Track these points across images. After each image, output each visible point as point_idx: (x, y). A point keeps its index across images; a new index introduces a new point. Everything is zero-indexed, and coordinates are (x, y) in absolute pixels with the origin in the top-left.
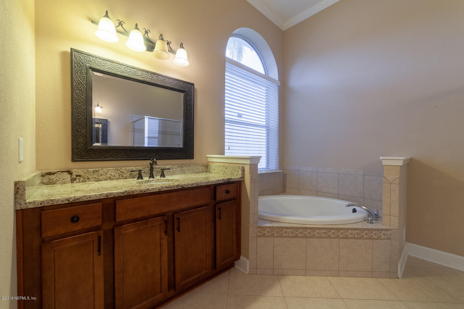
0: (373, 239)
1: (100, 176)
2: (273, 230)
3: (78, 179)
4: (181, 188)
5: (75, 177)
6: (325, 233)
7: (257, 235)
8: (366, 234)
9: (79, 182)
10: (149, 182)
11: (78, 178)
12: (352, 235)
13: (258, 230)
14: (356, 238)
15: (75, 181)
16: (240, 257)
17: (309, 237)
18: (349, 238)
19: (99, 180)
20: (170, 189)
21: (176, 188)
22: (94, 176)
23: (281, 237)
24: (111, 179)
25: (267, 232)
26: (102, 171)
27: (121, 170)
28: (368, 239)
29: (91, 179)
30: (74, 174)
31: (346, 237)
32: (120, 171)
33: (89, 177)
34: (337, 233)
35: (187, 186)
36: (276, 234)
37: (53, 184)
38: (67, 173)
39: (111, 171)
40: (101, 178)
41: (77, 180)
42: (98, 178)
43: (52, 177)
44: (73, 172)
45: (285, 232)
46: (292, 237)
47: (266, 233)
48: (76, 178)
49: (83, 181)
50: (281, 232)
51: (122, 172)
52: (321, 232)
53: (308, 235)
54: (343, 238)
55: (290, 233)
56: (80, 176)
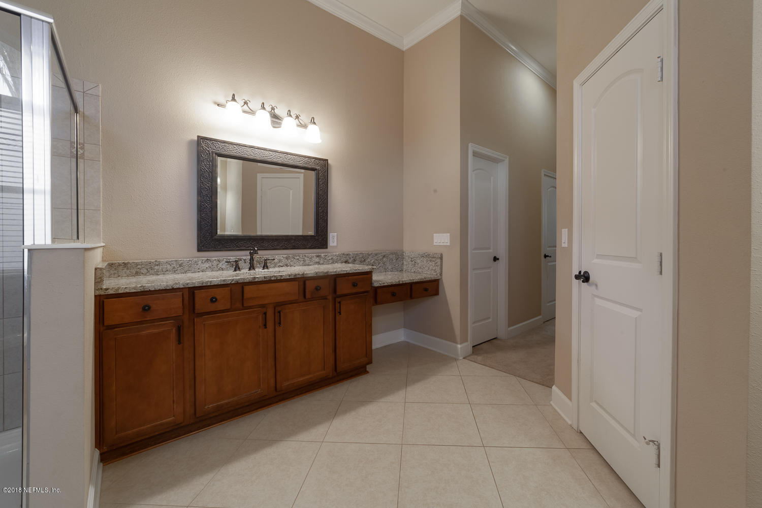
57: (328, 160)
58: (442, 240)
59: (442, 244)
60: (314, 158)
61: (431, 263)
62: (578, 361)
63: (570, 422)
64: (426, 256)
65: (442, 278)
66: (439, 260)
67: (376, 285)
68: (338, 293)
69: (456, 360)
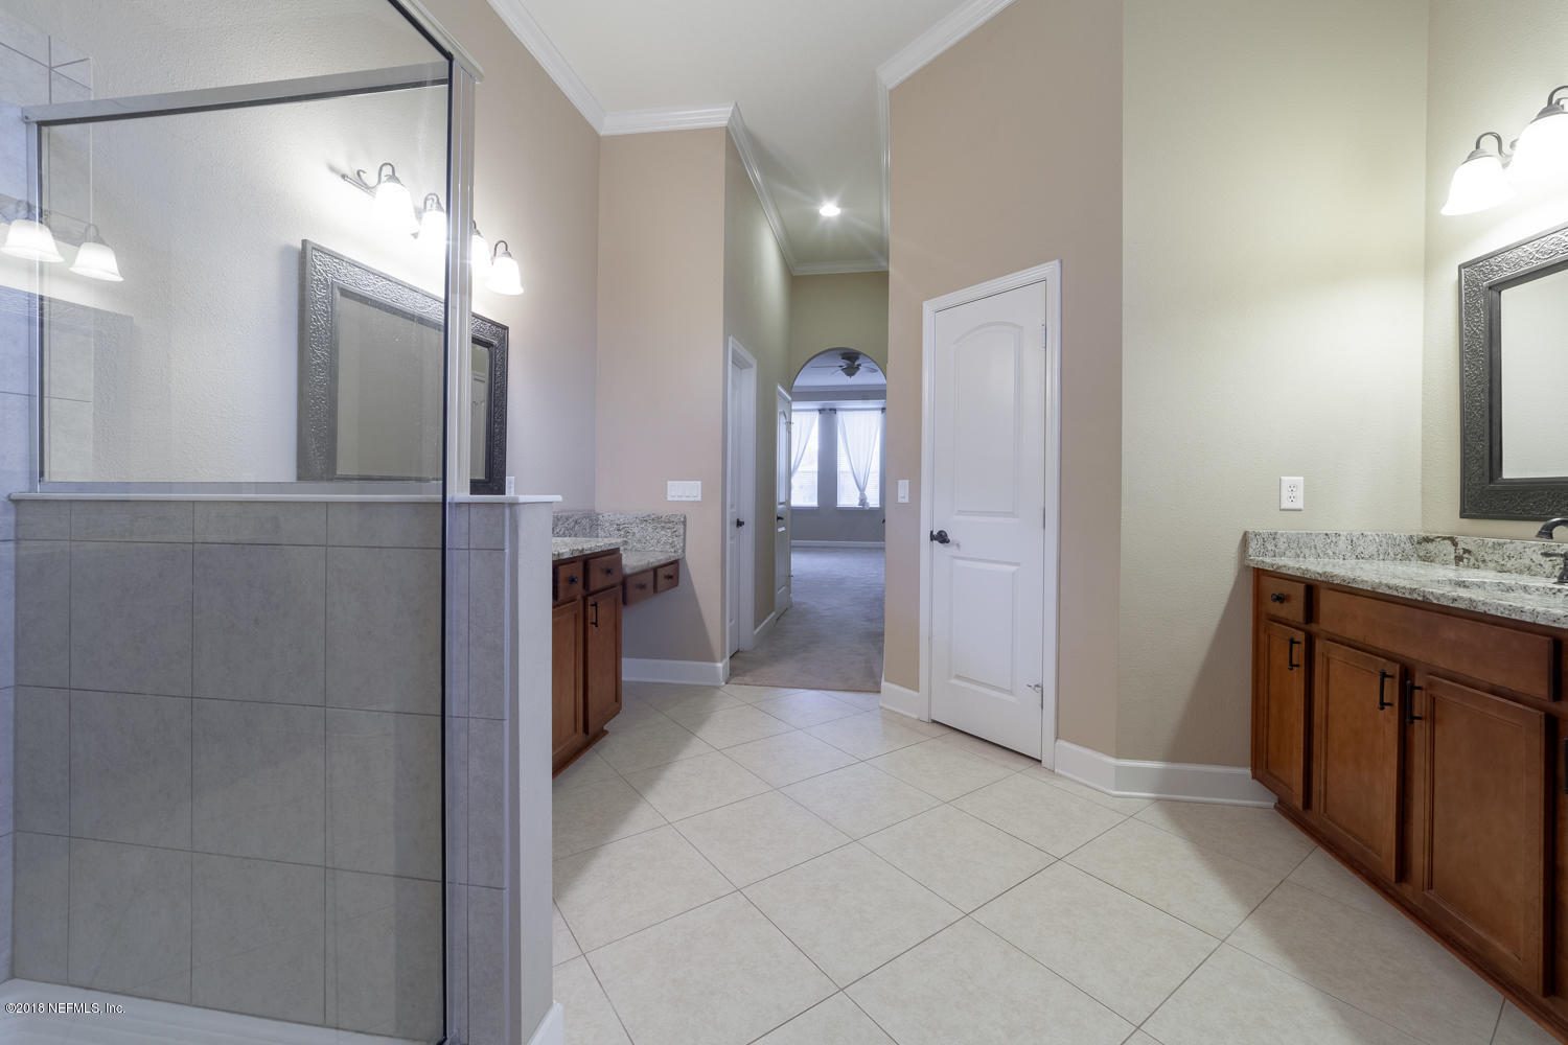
4: (1420, 599)
5: (1461, 552)
9: (1468, 566)
20: (1395, 593)
21: (1409, 597)
26: (1512, 546)
29: (1490, 564)
30: (1461, 546)
35: (1438, 599)
37: (1431, 561)
38: (1448, 542)
43: (1430, 546)
57: (507, 328)
58: (684, 491)
59: (684, 499)
60: (490, 321)
61: (663, 532)
62: (930, 638)
63: (915, 716)
64: (656, 521)
65: (684, 558)
66: (681, 527)
67: (628, 571)
68: (592, 589)
69: (718, 688)
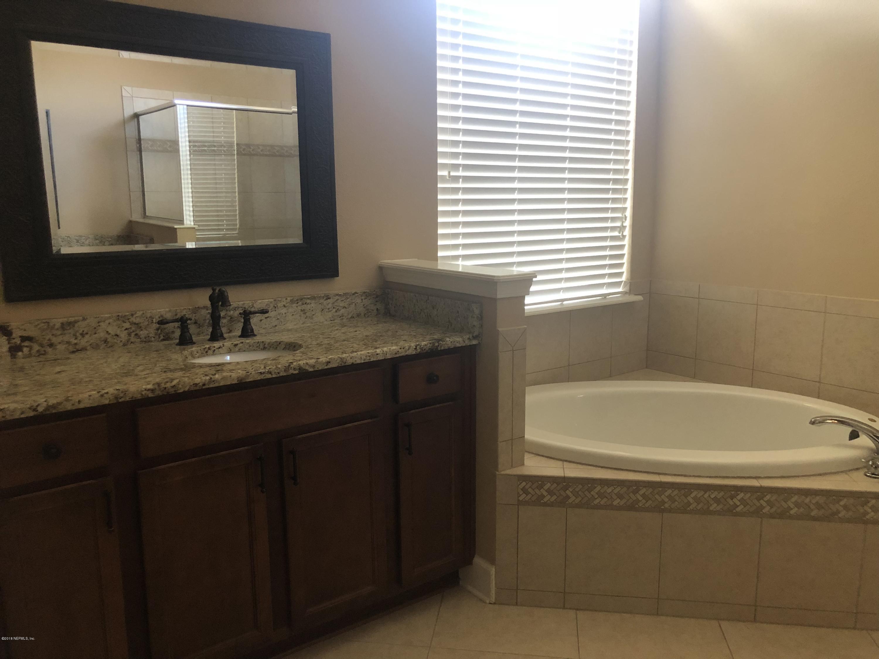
0: (866, 522)
1: (80, 337)
2: (566, 488)
3: (27, 347)
6: (717, 500)
7: (518, 500)
8: (845, 507)
10: (210, 352)
11: (26, 343)
12: (802, 510)
13: (521, 486)
14: (815, 519)
15: (20, 354)
16: (472, 557)
17: (670, 511)
18: (791, 517)
19: (77, 347)
22: (66, 338)
23: (587, 508)
24: (110, 344)
25: (549, 491)
27: (133, 319)
28: (849, 521)
31: (783, 515)
32: (131, 320)
33: (54, 340)
34: (756, 502)
36: (574, 498)
39: (107, 322)
40: (83, 342)
41: (26, 350)
42: (76, 341)
44: (13, 331)
45: (601, 495)
46: (619, 508)
47: (545, 493)
48: (23, 344)
49: (38, 351)
50: (586, 493)
51: (135, 324)
52: (706, 496)
53: (667, 505)
54: (772, 516)
55: (614, 497)
56: (29, 339)
